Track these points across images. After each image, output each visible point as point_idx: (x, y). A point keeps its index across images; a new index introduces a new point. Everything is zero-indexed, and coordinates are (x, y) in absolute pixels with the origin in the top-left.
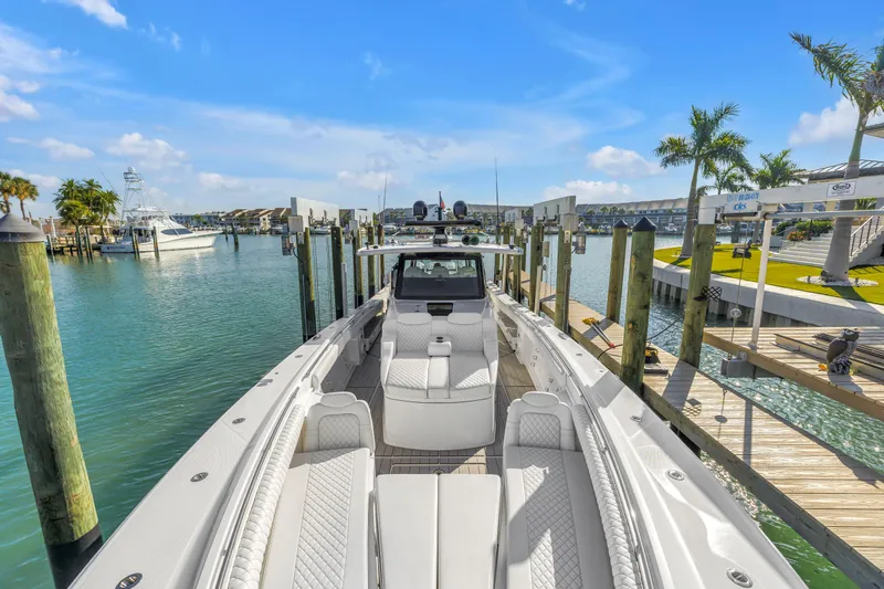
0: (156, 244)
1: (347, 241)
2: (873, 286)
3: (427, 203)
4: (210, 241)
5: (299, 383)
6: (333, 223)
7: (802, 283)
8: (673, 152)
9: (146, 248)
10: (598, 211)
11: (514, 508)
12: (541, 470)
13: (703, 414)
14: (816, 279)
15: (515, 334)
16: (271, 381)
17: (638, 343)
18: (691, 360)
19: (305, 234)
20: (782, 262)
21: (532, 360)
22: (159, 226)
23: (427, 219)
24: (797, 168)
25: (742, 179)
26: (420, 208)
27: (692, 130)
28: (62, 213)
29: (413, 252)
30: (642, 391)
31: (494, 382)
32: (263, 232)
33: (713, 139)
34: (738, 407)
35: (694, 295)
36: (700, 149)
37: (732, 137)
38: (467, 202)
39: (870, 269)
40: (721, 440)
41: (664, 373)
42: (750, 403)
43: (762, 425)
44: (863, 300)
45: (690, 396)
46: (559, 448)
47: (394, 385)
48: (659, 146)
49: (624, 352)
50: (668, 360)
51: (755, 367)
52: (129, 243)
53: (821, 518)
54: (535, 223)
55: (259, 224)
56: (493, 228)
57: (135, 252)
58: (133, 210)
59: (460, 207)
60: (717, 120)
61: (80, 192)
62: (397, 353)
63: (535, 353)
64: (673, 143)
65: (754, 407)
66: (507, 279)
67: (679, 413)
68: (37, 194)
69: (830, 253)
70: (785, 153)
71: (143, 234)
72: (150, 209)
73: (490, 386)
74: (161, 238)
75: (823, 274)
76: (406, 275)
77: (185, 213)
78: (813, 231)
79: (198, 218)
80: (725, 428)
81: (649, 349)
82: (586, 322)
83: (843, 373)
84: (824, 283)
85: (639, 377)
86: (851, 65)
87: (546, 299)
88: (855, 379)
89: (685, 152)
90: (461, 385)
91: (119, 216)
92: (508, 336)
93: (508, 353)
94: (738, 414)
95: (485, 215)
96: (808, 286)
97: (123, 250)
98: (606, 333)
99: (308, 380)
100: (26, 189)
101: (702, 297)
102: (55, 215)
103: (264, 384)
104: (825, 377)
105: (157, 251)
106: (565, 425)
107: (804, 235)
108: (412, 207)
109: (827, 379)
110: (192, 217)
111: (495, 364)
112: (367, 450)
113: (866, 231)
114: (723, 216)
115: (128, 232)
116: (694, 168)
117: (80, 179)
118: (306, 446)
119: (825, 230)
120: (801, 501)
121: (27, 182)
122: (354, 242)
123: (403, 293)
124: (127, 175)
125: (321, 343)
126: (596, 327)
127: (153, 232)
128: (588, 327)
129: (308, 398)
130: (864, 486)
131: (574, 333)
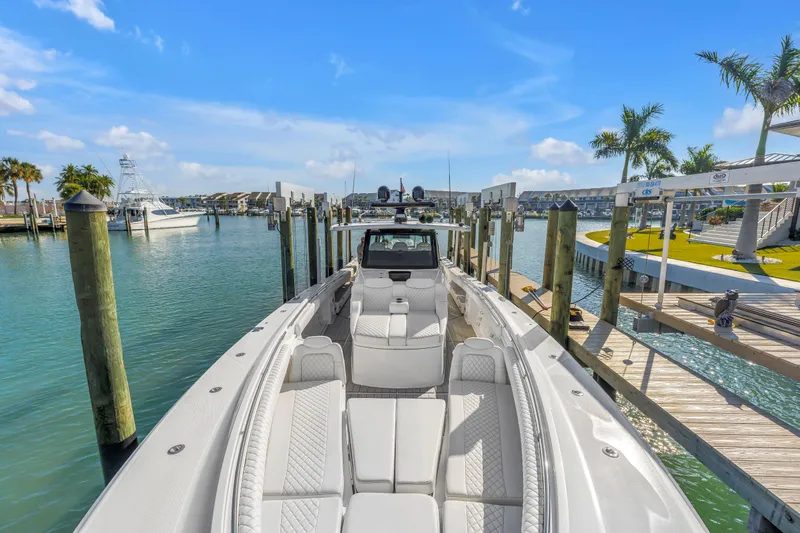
0: (146, 222)
1: (320, 220)
2: (777, 263)
3: (390, 188)
4: (194, 221)
5: (285, 329)
6: (309, 205)
7: (717, 260)
8: (607, 146)
9: (137, 226)
10: (542, 197)
11: (454, 426)
12: (478, 397)
13: (613, 358)
14: (729, 257)
15: (464, 300)
16: (262, 328)
17: (564, 303)
18: (610, 319)
19: (287, 212)
20: (702, 243)
21: (478, 321)
22: (149, 206)
23: (389, 201)
24: (718, 161)
25: (668, 169)
26: (384, 192)
27: (623, 126)
28: (63, 195)
29: (377, 229)
30: (567, 343)
31: (444, 333)
32: (240, 214)
33: (642, 134)
34: (643, 354)
35: (611, 265)
36: (630, 143)
37: (659, 132)
38: (425, 188)
39: (777, 249)
40: (626, 377)
41: (586, 328)
42: (653, 351)
43: (660, 366)
44: (766, 275)
45: (605, 345)
46: (494, 382)
47: (361, 334)
48: (594, 138)
49: (552, 311)
50: (591, 319)
51: (661, 324)
52: (123, 222)
53: (693, 429)
54: (482, 206)
55: (237, 207)
56: (447, 212)
57: (128, 230)
58: (128, 193)
59: (418, 191)
60: (645, 118)
61: (78, 176)
62: (363, 311)
63: (480, 315)
64: (607, 138)
65: (656, 354)
66: (459, 255)
67: (595, 358)
68: (41, 178)
69: (740, 235)
70: (708, 147)
71: (135, 214)
72: (142, 192)
73: (440, 337)
74: (151, 217)
75: (734, 253)
76: (371, 249)
77: (171, 196)
78: (729, 217)
79: (182, 200)
80: (630, 368)
81: (573, 309)
82: (524, 290)
83: (727, 326)
84: (735, 260)
85: (564, 332)
86: (754, 73)
87: (491, 272)
88: (735, 330)
89: (617, 145)
90: (416, 336)
91: (113, 198)
92: (458, 302)
93: (457, 315)
94: (642, 359)
95: (440, 200)
96: (722, 263)
97: (117, 228)
98: (541, 298)
99: (292, 328)
100: (31, 173)
101: (618, 267)
102: (57, 197)
103: (258, 330)
104: (711, 328)
105: (147, 229)
106: (498, 364)
107: (722, 219)
108: (376, 191)
109: (713, 330)
110: (177, 200)
111: (445, 321)
112: (341, 382)
113: (774, 216)
114: (634, 199)
115: (122, 212)
116: (624, 160)
117: (79, 165)
118: (292, 377)
119: (740, 215)
120: (679, 418)
121: (33, 167)
122: (326, 220)
123: (369, 263)
124: (123, 162)
125: (300, 302)
126: (533, 293)
127: (144, 213)
128: (526, 294)
129: (292, 342)
130: (731, 408)
131: (514, 299)
